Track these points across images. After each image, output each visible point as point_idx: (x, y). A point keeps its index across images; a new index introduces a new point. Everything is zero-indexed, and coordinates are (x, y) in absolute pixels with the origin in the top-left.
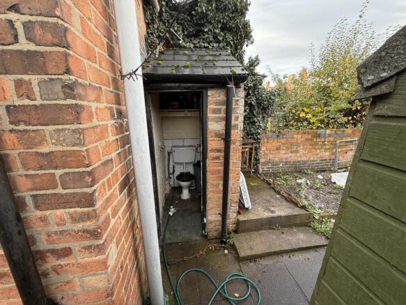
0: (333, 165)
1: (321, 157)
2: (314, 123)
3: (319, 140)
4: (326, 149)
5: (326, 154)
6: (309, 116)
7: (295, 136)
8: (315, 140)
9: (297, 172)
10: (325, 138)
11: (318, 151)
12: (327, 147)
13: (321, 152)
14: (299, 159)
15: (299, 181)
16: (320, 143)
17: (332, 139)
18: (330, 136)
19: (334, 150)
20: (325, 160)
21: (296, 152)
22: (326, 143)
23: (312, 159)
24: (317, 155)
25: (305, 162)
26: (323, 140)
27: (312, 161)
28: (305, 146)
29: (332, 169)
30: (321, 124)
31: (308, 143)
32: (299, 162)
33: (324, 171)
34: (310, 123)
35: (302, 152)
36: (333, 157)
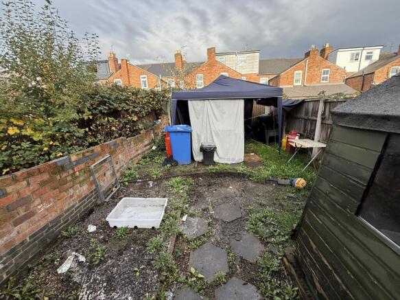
0: (97, 197)
1: (78, 196)
2: (41, 142)
3: (64, 175)
4: (80, 182)
5: (84, 189)
6: (28, 132)
7: (9, 189)
8: (58, 177)
9: (49, 245)
10: (73, 169)
11: (71, 190)
12: (81, 179)
13: (75, 190)
14: (42, 224)
15: (63, 269)
16: (69, 178)
17: (82, 166)
18: (78, 162)
19: (92, 178)
20: (85, 197)
21: (30, 215)
22: (77, 173)
23: (66, 208)
24: (72, 197)
25: (56, 221)
26: (71, 172)
27: (68, 210)
28: (45, 196)
29: (99, 202)
30: (54, 140)
31: (47, 188)
32: (44, 228)
33: (91, 211)
34: (34, 143)
35: (41, 209)
36: (94, 187)
